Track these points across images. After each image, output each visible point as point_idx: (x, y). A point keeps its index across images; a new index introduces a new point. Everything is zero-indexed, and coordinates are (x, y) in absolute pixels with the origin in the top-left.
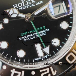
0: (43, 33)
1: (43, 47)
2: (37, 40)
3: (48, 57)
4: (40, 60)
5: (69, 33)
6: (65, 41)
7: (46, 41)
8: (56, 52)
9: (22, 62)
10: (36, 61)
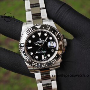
0: (45, 52)
1: (44, 56)
2: (43, 54)
3: (46, 60)
4: (43, 61)
5: (54, 53)
6: (52, 56)
7: (46, 55)
8: (49, 59)
9: (37, 60)
10: (41, 61)
